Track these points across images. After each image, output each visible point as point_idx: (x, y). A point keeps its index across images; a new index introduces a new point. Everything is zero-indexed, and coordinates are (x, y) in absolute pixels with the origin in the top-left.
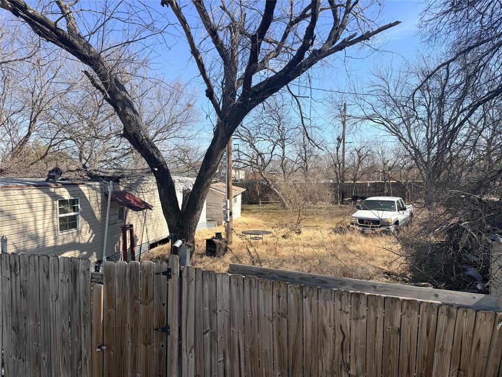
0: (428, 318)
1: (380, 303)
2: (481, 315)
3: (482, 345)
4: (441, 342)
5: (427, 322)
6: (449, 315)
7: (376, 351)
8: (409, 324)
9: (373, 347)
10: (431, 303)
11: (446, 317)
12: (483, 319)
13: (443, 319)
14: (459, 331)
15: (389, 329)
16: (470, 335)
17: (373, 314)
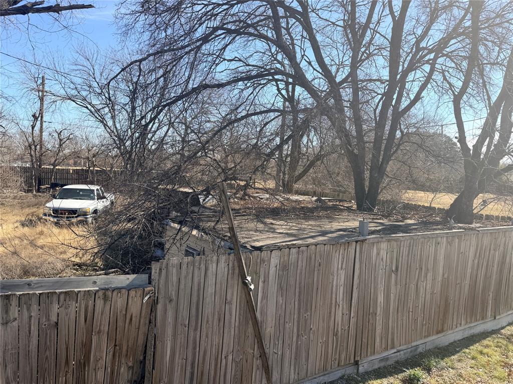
0: (85, 305)
1: (34, 301)
2: (132, 293)
3: (134, 319)
4: (99, 325)
5: (85, 309)
6: (105, 298)
7: (30, 351)
8: (67, 315)
9: (27, 348)
10: (88, 291)
11: (102, 302)
12: (134, 296)
13: (100, 303)
14: (114, 312)
15: (45, 325)
16: (124, 312)
17: (27, 314)
